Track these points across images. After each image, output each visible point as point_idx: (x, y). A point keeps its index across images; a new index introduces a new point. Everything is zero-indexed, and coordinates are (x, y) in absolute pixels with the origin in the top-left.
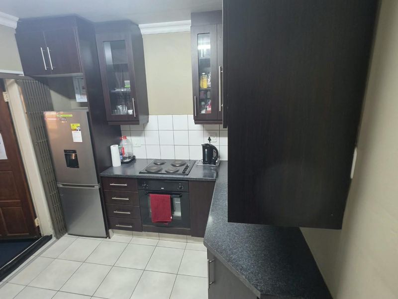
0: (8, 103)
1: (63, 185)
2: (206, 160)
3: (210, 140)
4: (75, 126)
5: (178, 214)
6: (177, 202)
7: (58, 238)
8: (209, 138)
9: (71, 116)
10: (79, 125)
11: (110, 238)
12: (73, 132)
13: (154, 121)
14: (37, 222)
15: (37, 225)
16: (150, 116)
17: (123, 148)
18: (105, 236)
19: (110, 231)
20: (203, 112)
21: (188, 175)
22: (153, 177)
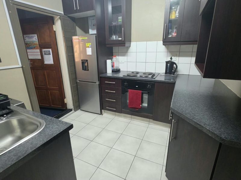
0: (55, 31)
1: (79, 81)
2: (168, 72)
3: (171, 59)
4: (88, 44)
5: (145, 105)
6: (146, 97)
7: (75, 111)
8: (171, 57)
9: (86, 38)
10: (90, 44)
11: (102, 115)
12: (87, 48)
13: (134, 46)
14: (66, 101)
15: (65, 102)
16: (132, 43)
17: (114, 63)
18: (100, 113)
19: (103, 111)
20: (170, 36)
21: (155, 78)
22: (132, 78)
